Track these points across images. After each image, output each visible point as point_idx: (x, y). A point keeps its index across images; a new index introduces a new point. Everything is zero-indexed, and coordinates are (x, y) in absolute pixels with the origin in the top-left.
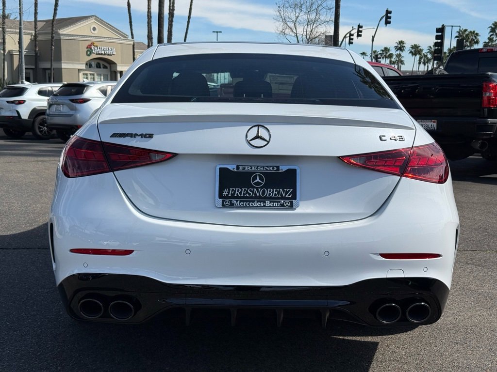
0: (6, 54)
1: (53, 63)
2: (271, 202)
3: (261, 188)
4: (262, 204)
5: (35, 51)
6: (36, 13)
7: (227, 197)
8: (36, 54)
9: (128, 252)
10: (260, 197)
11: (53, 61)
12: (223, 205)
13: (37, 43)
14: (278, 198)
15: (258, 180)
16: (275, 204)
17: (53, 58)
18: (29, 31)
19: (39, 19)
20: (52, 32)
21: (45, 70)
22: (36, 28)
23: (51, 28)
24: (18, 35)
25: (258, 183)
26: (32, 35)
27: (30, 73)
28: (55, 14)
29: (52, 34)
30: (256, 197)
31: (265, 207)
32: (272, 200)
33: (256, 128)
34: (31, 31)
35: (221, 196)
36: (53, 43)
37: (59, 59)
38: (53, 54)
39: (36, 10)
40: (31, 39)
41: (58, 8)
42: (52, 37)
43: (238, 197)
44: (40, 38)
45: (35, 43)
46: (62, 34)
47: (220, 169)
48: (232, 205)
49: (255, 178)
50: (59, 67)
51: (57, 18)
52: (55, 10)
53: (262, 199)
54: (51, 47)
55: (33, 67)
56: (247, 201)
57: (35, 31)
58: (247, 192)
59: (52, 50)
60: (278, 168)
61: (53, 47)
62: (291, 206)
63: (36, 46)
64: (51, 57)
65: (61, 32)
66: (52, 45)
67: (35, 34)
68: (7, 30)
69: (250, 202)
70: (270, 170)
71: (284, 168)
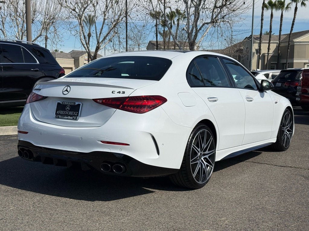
0: (261, 55)
1: (288, 60)
2: (70, 117)
3: (68, 111)
4: (67, 117)
5: (278, 53)
6: (280, 30)
7: (58, 114)
8: (279, 55)
9: (27, 133)
10: (67, 115)
11: (288, 59)
12: (56, 117)
13: (280, 48)
14: (73, 115)
15: (68, 108)
16: (71, 118)
17: (288, 57)
18: (276, 41)
19: (282, 34)
20: (289, 41)
21: (283, 64)
22: (279, 39)
23: (288, 39)
24: (268, 44)
25: (68, 109)
26: (277, 44)
27: (274, 66)
28: (292, 30)
29: (289, 42)
30: (66, 115)
31: (68, 119)
32: (71, 116)
33: (67, 87)
34: (277, 41)
35: (56, 114)
36: (289, 47)
37: (292, 57)
38: (288, 54)
39: (281, 28)
40: (277, 46)
41: (294, 26)
42: (289, 44)
43: (61, 114)
44: (282, 45)
45: (279, 48)
46: (296, 42)
47: (58, 103)
48: (58, 118)
49: (67, 107)
50: (292, 62)
51: (292, 32)
52: (292, 27)
53: (68, 115)
54: (288, 50)
55: (276, 62)
56: (63, 116)
57: (279, 41)
58: (64, 113)
59: (288, 52)
60: (75, 103)
61: (289, 50)
62: (76, 119)
63: (279, 50)
64: (287, 56)
65: (295, 40)
66: (288, 49)
67: (279, 43)
68: (263, 41)
69: (64, 116)
70: (72, 104)
71: (77, 103)
